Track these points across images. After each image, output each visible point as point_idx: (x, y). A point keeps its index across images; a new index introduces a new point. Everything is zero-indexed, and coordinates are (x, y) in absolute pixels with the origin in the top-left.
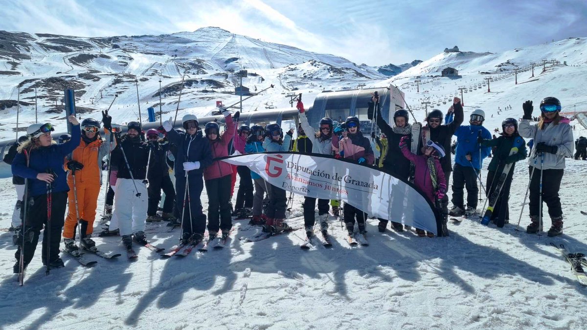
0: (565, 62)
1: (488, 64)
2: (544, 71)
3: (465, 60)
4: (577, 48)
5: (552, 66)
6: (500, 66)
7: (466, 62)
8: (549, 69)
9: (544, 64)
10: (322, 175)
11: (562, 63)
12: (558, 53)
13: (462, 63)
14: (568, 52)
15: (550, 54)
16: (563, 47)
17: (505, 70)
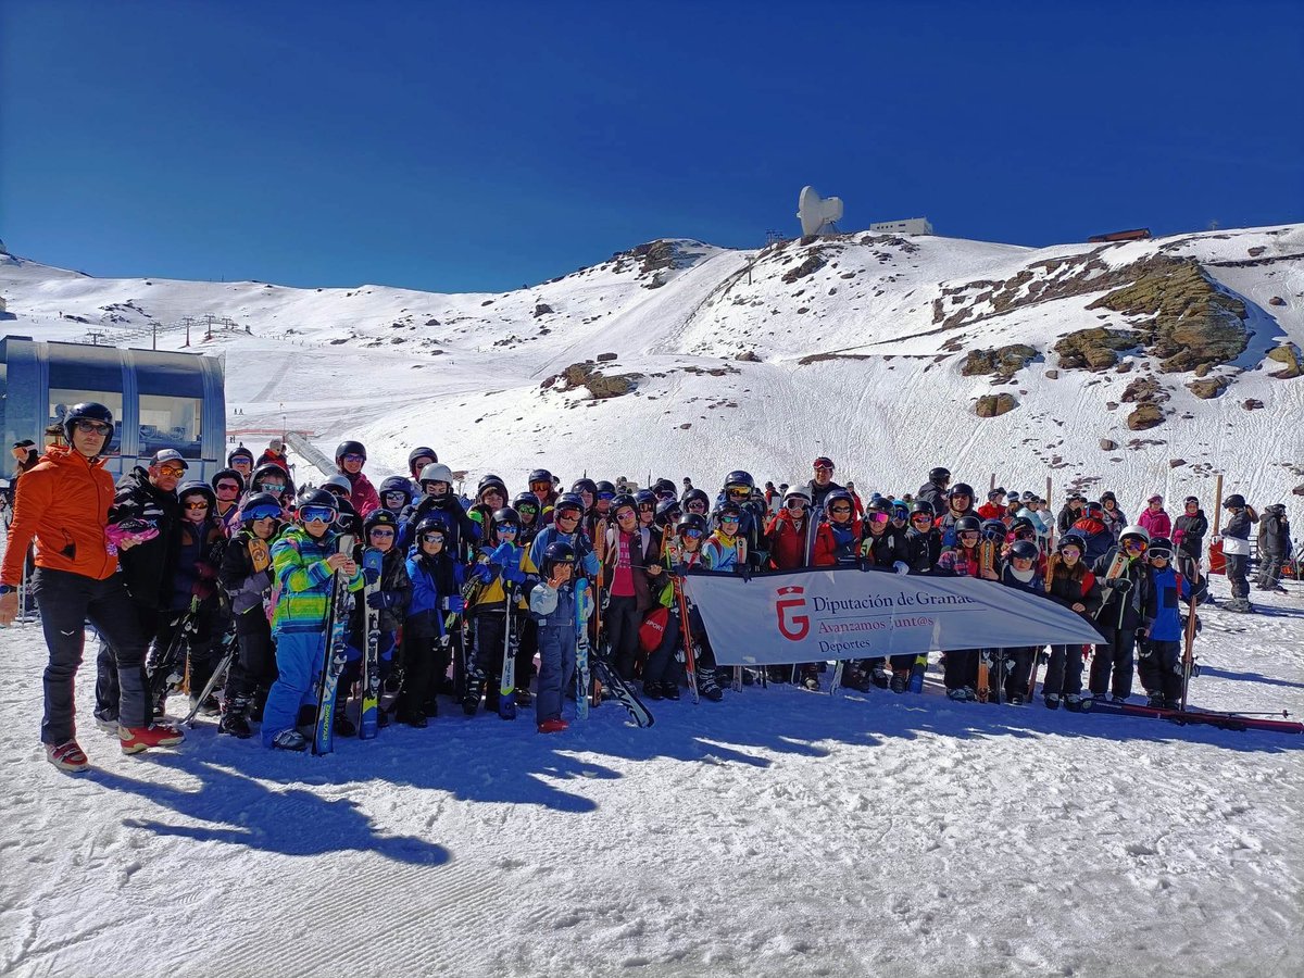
0: (247, 327)
1: (83, 300)
2: (210, 338)
3: (27, 278)
4: (269, 304)
5: (223, 330)
6: (110, 309)
7: (27, 283)
8: (218, 334)
9: (210, 323)
10: (879, 603)
11: (242, 327)
12: (234, 306)
13: (15, 283)
14: (251, 308)
15: (218, 305)
16: (241, 296)
17: (121, 319)
